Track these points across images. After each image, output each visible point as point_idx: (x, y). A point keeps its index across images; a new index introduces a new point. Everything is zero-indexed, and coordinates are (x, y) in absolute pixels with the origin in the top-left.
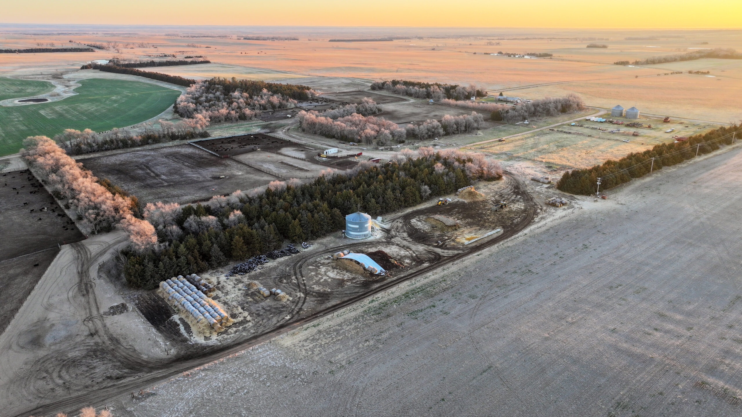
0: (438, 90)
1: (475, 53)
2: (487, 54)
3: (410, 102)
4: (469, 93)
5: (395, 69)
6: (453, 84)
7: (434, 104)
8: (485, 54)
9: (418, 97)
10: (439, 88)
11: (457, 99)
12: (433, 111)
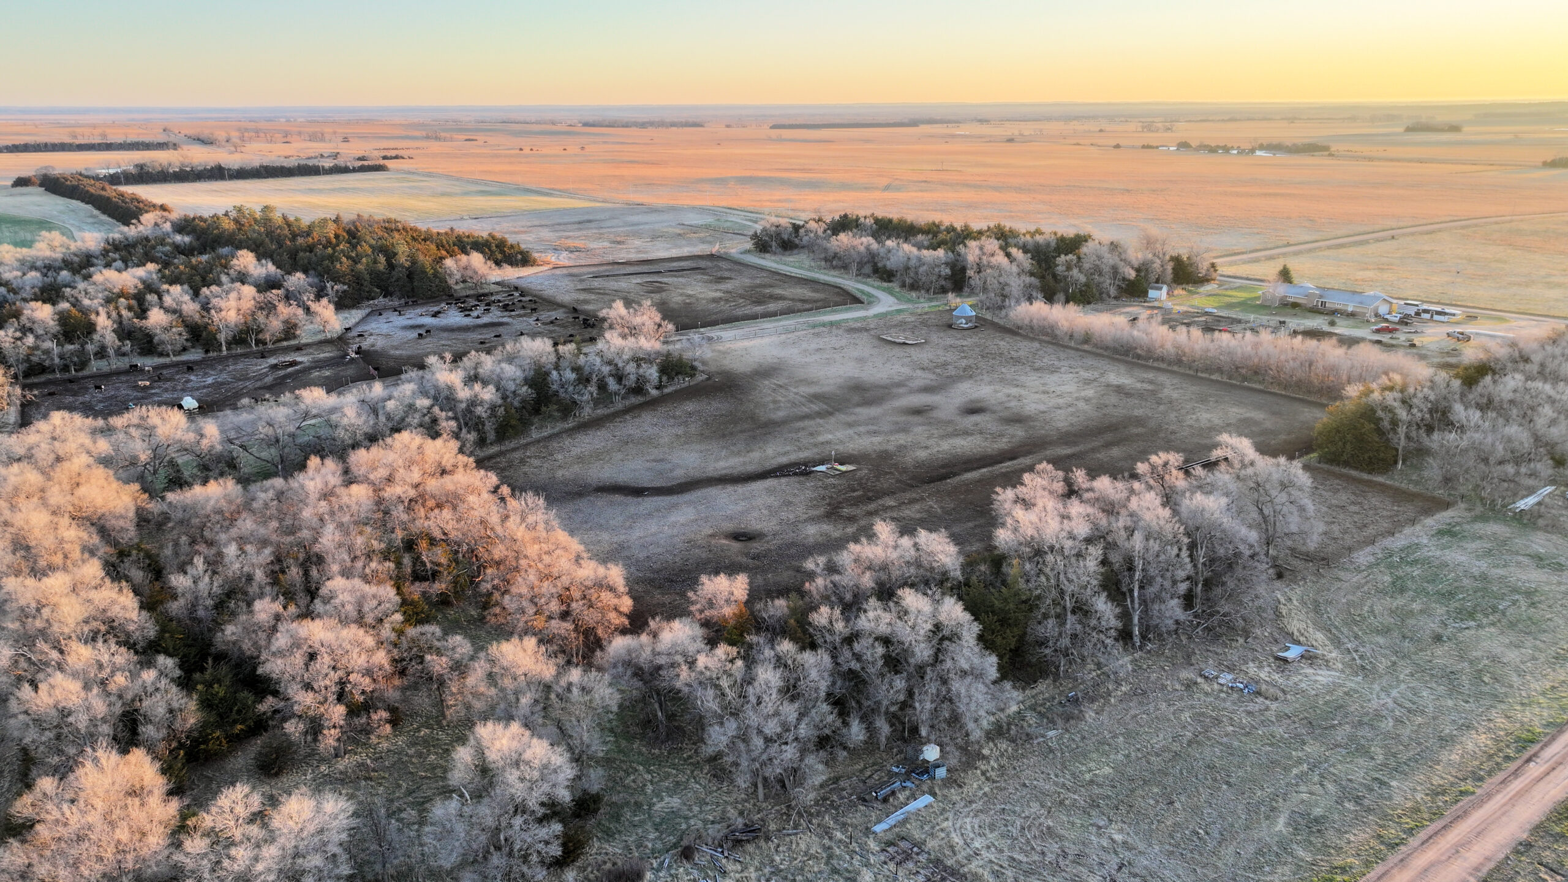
0: (1000, 259)
1: (1117, 146)
2: (1149, 147)
3: (876, 310)
4: (1138, 270)
5: (885, 181)
6: (1068, 230)
7: (979, 324)
8: (1144, 147)
9: (914, 287)
10: (1004, 248)
11: (1085, 296)
12: (968, 374)
